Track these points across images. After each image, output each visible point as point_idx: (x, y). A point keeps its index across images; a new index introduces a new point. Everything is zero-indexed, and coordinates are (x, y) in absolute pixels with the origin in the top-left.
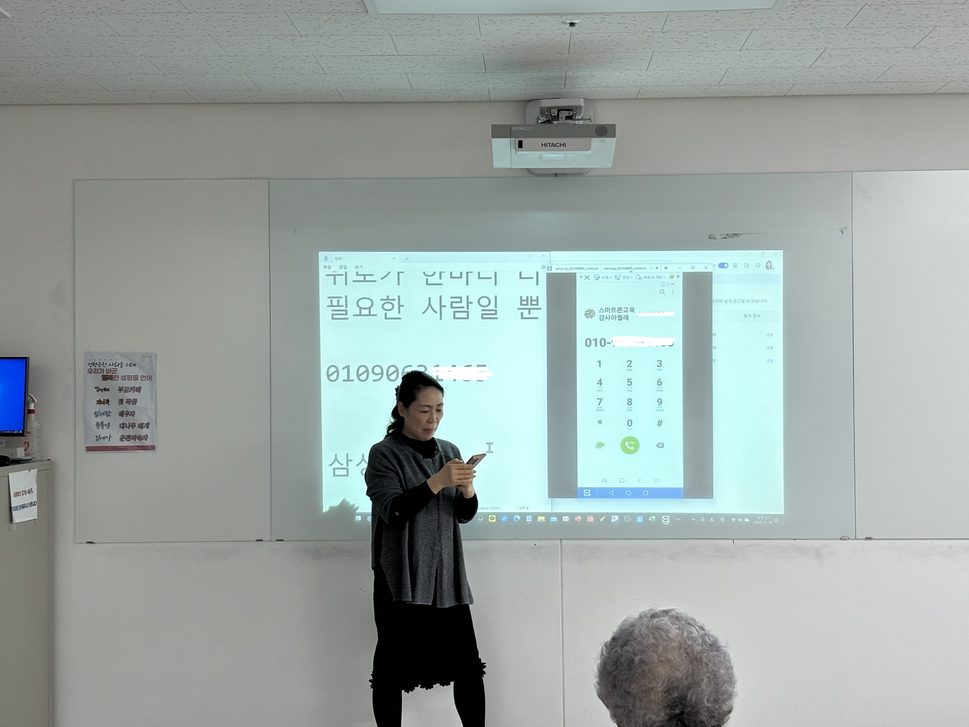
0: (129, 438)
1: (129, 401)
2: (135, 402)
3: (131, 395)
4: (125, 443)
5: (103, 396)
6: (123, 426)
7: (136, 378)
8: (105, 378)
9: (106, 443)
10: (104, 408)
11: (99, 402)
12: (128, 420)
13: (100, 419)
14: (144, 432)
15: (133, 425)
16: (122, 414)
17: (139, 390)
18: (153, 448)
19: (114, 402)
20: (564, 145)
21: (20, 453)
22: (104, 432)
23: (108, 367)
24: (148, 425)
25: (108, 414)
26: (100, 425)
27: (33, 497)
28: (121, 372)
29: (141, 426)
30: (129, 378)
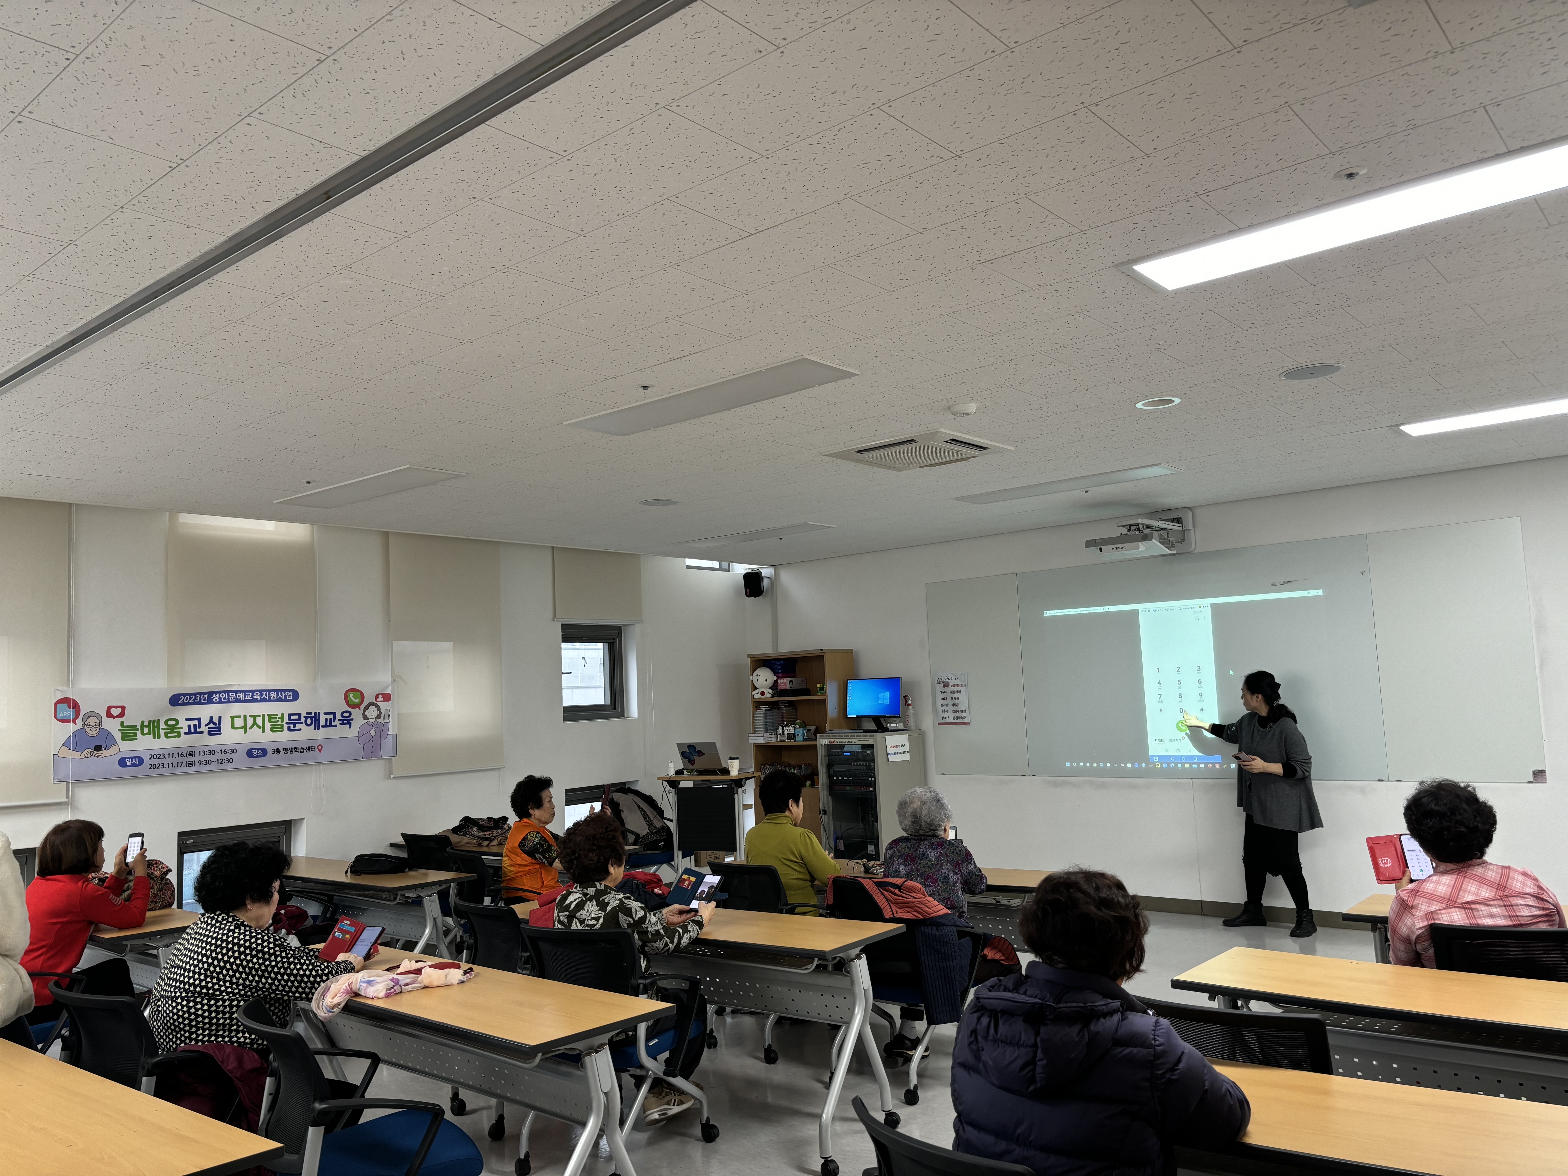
0: (957, 718)
1: (955, 698)
2: (958, 698)
3: (956, 695)
4: (956, 721)
5: (944, 696)
6: (954, 711)
7: (958, 686)
8: (945, 686)
9: (946, 721)
10: (945, 702)
11: (943, 699)
12: (956, 708)
13: (944, 708)
14: (964, 715)
15: (958, 711)
16: (953, 705)
17: (960, 692)
18: (968, 723)
19: (949, 699)
20: (1124, 547)
21: (900, 726)
22: (945, 715)
23: (945, 680)
24: (965, 711)
25: (947, 705)
26: (944, 711)
27: (907, 749)
28: (951, 683)
29: (962, 711)
30: (955, 686)
